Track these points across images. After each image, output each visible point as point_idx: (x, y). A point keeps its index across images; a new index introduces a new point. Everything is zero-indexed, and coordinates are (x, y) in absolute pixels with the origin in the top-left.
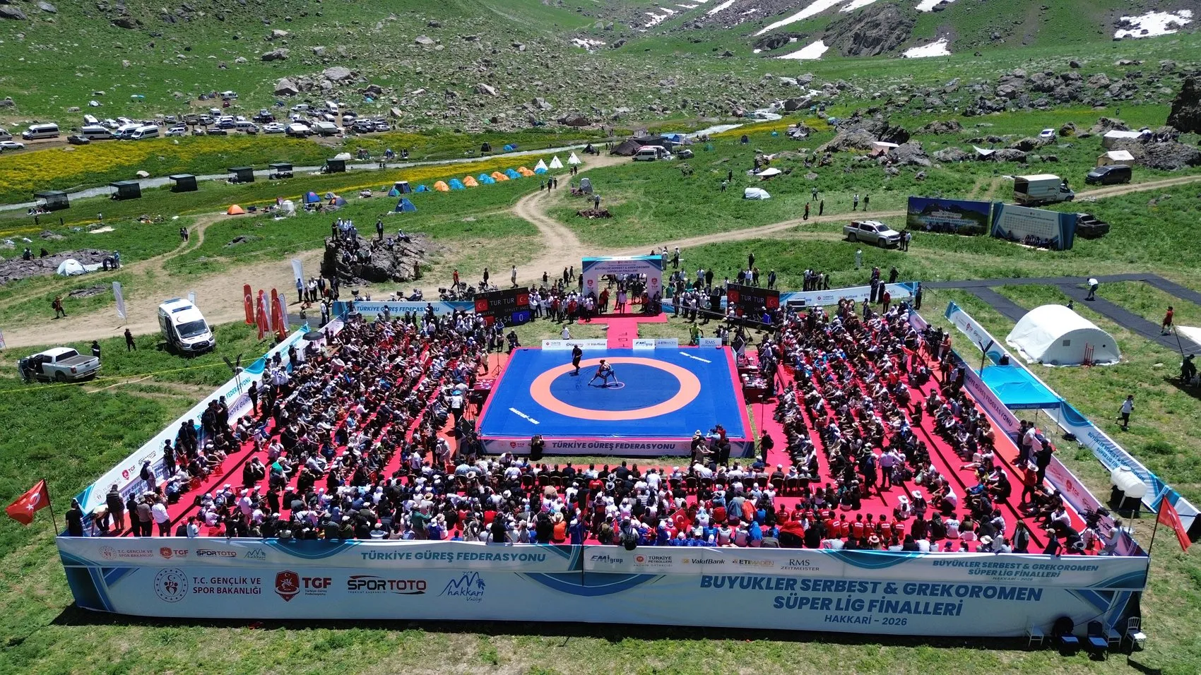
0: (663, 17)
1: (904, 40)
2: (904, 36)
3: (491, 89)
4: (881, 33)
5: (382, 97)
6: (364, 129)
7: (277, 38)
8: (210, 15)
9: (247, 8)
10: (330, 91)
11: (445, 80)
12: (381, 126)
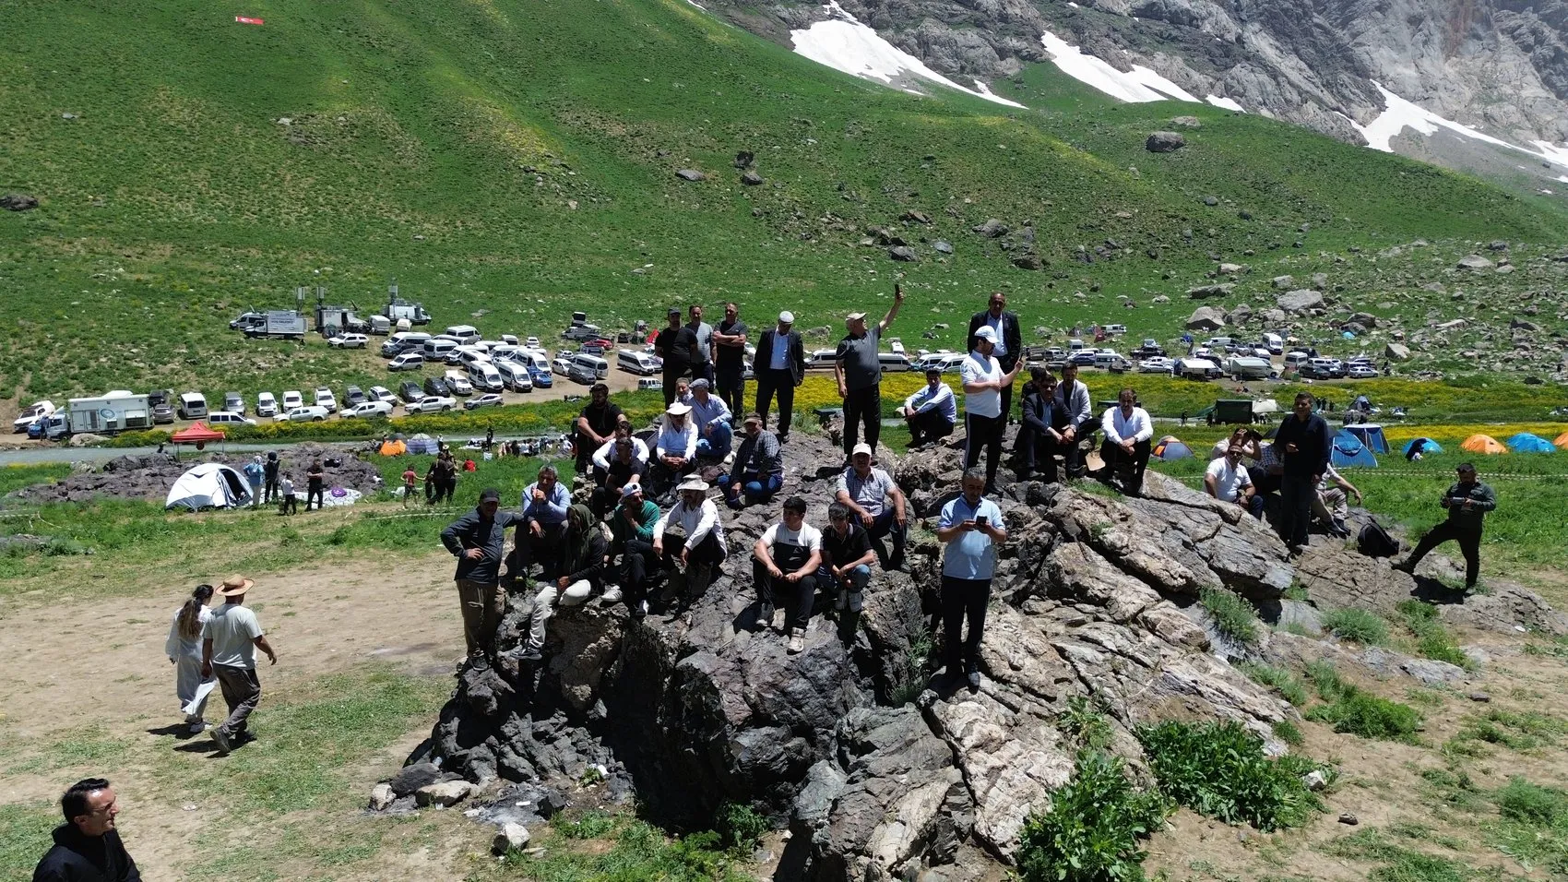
5: (1374, 332)
6: (1325, 372)
7: (1224, 274)
8: (1139, 252)
9: (1192, 242)
10: (1279, 323)
11: (1513, 308)
12: (1359, 368)
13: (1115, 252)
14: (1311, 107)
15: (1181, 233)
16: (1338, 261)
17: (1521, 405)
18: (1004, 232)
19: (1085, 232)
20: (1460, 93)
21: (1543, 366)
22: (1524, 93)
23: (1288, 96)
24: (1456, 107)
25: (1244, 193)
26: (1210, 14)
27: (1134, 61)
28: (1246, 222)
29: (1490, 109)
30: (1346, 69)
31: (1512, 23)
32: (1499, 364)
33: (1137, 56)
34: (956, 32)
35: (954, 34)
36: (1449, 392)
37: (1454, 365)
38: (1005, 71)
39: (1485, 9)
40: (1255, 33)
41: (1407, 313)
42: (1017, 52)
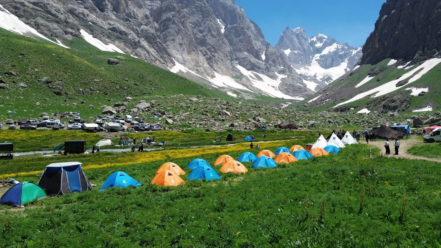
0: (287, 105)
1: (409, 107)
2: (408, 105)
3: (228, 113)
4: (397, 104)
5: (164, 116)
6: (142, 128)
7: (127, 100)
8: (101, 92)
9: (119, 91)
10: (135, 113)
11: (202, 110)
12: (155, 127)
13: (93, 92)
14: (158, 62)
15: (115, 87)
16: (160, 97)
17: (204, 139)
18: (51, 82)
19: (82, 85)
20: (191, 64)
21: (211, 126)
22: (204, 65)
23: (152, 58)
24: (191, 67)
25: (136, 79)
26: (131, 33)
27: (109, 42)
28: (136, 86)
29: (198, 68)
30: (166, 54)
31: (201, 49)
32: (198, 125)
33: (110, 41)
34: (49, 23)
35: (49, 24)
36: (183, 135)
37: (186, 126)
38: (67, 38)
39: (195, 45)
40: (143, 41)
41: (174, 110)
42: (71, 33)
